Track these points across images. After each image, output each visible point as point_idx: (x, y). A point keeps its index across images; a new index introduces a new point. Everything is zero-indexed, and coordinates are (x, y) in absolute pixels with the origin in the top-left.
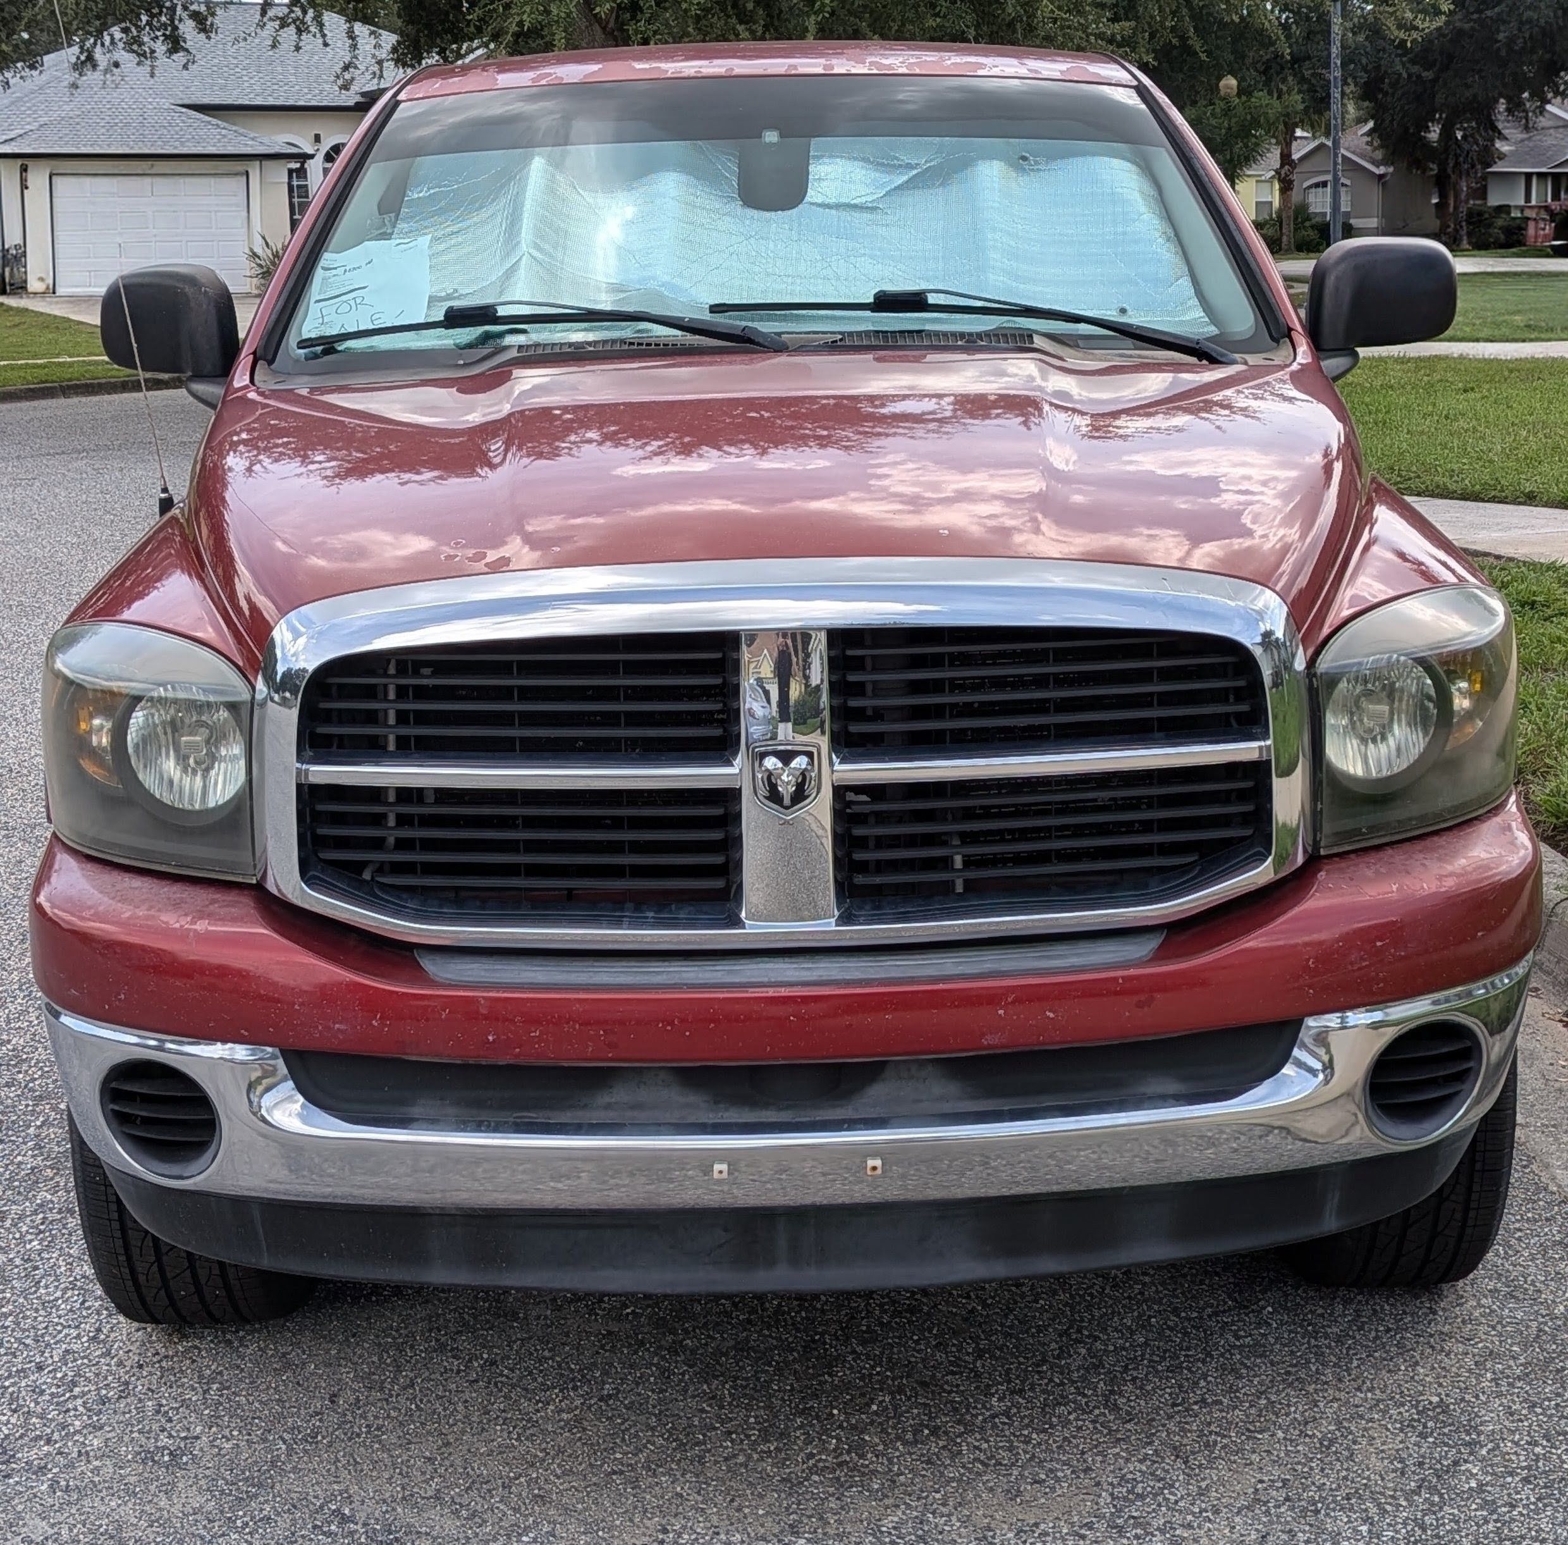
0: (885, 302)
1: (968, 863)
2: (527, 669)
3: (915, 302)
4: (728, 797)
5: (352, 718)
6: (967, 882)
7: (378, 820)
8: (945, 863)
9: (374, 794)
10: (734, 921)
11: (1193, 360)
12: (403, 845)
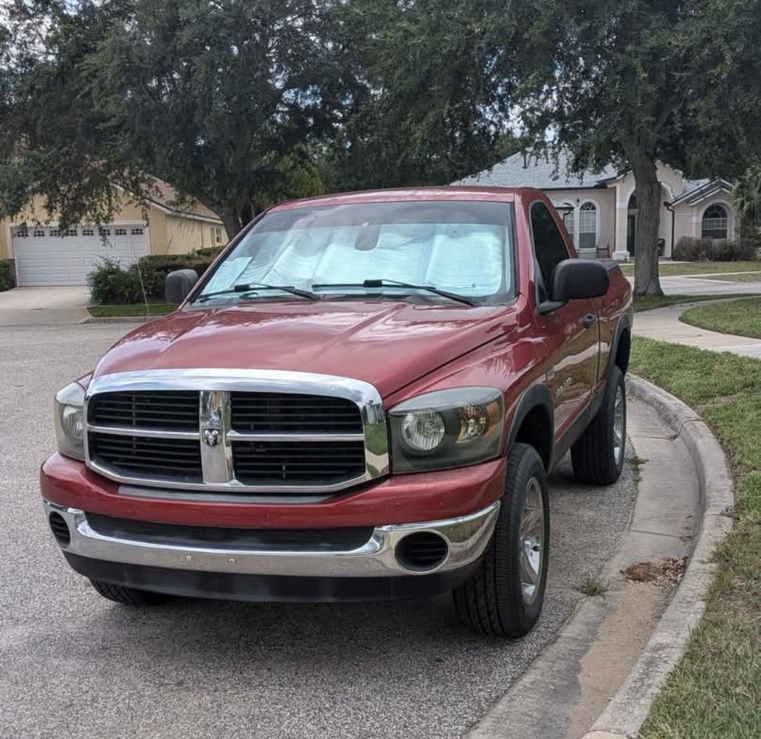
0: (368, 284)
1: (288, 468)
2: (153, 400)
3: (377, 284)
4: (197, 442)
5: (122, 414)
6: (287, 475)
7: (131, 446)
8: (280, 468)
9: (130, 438)
10: (201, 481)
11: (465, 305)
12: (138, 454)
